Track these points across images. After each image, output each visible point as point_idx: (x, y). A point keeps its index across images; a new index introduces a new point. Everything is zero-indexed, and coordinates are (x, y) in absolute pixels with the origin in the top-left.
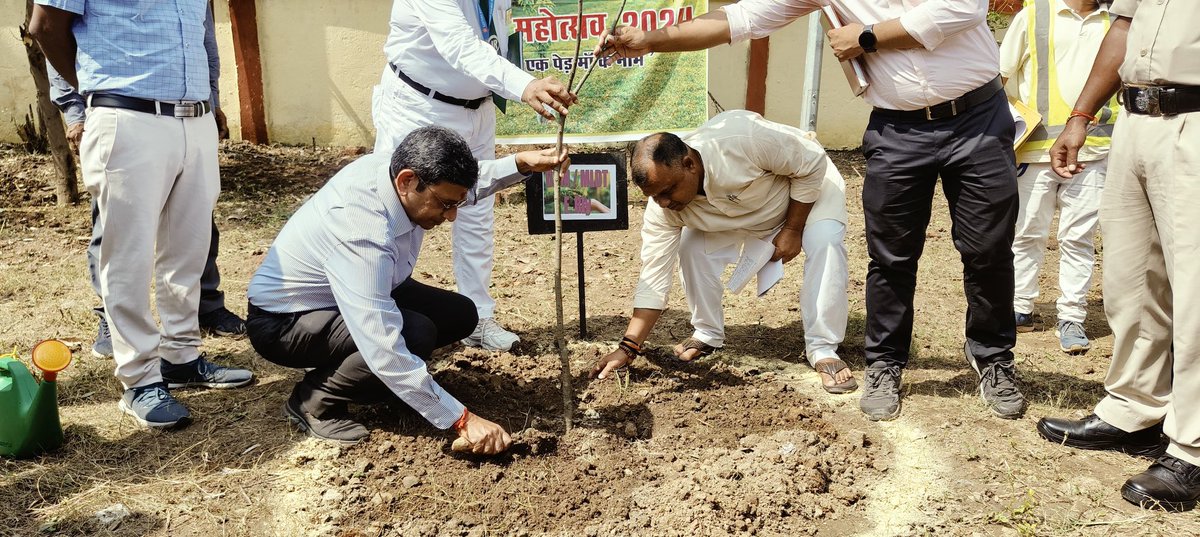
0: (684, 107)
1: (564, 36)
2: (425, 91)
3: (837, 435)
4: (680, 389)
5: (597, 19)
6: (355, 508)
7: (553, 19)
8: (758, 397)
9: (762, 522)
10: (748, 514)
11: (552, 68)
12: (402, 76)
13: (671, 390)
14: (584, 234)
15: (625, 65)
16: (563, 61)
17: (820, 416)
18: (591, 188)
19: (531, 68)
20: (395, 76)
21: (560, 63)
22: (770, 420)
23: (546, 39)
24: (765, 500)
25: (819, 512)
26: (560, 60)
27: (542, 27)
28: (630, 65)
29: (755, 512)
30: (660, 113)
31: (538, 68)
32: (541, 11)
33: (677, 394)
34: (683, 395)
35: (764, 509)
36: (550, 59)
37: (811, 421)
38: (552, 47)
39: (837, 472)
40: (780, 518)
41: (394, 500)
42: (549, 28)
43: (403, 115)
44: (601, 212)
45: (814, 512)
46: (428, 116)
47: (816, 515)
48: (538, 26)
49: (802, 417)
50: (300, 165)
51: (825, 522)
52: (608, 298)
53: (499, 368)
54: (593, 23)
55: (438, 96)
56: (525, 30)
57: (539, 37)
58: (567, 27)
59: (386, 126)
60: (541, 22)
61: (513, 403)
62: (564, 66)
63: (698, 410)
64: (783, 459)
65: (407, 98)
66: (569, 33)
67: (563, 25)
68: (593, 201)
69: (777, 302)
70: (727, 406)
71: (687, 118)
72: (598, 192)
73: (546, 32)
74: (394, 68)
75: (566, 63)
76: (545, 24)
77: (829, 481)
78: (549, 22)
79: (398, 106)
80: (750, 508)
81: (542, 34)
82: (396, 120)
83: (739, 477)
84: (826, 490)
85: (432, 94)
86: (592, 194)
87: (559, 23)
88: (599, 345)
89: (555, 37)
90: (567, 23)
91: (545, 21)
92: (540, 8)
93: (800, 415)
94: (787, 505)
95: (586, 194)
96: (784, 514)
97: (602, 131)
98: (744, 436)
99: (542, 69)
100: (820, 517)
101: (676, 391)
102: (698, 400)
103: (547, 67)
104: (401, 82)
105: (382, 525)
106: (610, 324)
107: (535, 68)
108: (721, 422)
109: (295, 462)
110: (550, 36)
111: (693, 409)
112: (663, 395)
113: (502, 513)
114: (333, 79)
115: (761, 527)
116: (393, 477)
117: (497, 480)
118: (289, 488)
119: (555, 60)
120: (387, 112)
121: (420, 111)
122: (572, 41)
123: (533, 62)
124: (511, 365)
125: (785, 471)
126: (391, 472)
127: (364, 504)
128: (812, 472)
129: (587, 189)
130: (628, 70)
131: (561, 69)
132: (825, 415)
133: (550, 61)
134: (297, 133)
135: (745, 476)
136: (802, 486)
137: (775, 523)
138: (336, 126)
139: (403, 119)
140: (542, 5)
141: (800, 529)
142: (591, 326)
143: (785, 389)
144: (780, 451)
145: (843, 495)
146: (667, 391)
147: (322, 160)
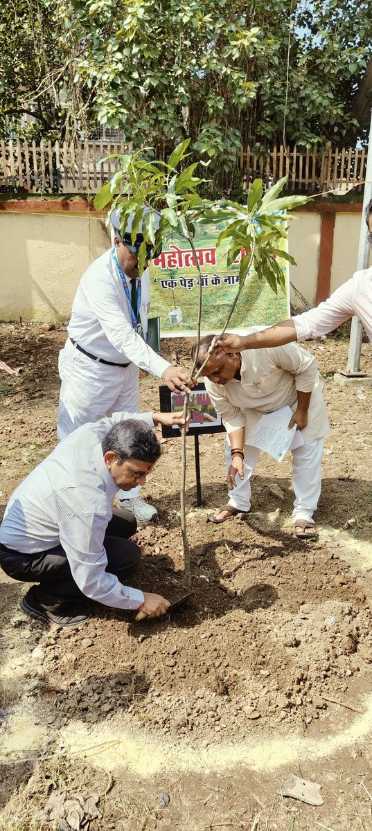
0: (271, 311)
1: (187, 264)
2: (94, 358)
3: (365, 598)
4: (263, 558)
5: (210, 252)
6: (52, 665)
7: (180, 253)
8: (314, 563)
9: (311, 685)
10: (302, 679)
11: (179, 286)
12: (78, 347)
13: (256, 559)
14: (199, 436)
15: (230, 283)
16: (187, 281)
17: (355, 582)
18: (204, 406)
19: (165, 286)
20: (74, 347)
21: (185, 282)
22: (321, 586)
23: (174, 266)
24: (313, 667)
25: (349, 672)
26: (185, 280)
27: (172, 258)
28: (233, 283)
29: (306, 678)
30: (254, 315)
31: (169, 286)
32: (171, 247)
33: (260, 562)
34: (265, 562)
35: (312, 674)
36: (178, 280)
37: (349, 588)
38: (179, 272)
39: (363, 635)
40: (323, 680)
41: (76, 660)
42: (177, 258)
43: (80, 373)
44: (211, 421)
45: (345, 672)
46: (95, 373)
47: (347, 674)
48: (169, 257)
49: (343, 584)
50: (12, 342)
51: (353, 680)
52: (217, 467)
53: (143, 538)
54: (207, 255)
55: (102, 361)
56: (161, 260)
57: (170, 265)
58: (189, 258)
59: (68, 379)
60: (171, 254)
61: (152, 568)
62: (187, 284)
63: (273, 575)
64: (327, 628)
65: (82, 362)
66: (191, 262)
67: (187, 257)
68: (205, 414)
69: (332, 471)
70: (293, 572)
71: (273, 318)
72: (208, 408)
73: (175, 262)
74: (74, 342)
75: (189, 282)
76: (174, 257)
77: (357, 643)
78: (177, 254)
79: (76, 367)
80: (303, 675)
81: (172, 263)
82: (74, 376)
83: (297, 644)
84: (355, 650)
85: (98, 360)
86: (204, 410)
87: (183, 255)
88: (209, 511)
89: (181, 265)
90: (189, 255)
91: (174, 253)
92: (170, 245)
93: (341, 583)
94: (328, 670)
95: (200, 410)
96: (326, 676)
97: (214, 328)
98: (303, 604)
99: (173, 287)
100: (350, 676)
101: (259, 559)
102: (274, 567)
103: (176, 286)
104: (78, 352)
105: (69, 684)
106: (217, 491)
107: (167, 286)
108: (289, 587)
109: (13, 624)
110: (177, 265)
111: (270, 574)
112: (251, 564)
113: (144, 673)
114: (33, 276)
115: (310, 688)
116: (76, 638)
117: (142, 642)
118: (11, 646)
119: (181, 281)
120: (69, 370)
121: (90, 371)
122: (192, 267)
123: (166, 282)
124: (151, 535)
125: (328, 639)
126: (74, 634)
127: (57, 662)
128: (346, 639)
129: (201, 406)
130: (232, 286)
131: (185, 286)
132: (358, 580)
133: (178, 281)
134: (10, 313)
135: (302, 643)
136: (339, 651)
137: (319, 685)
138: (36, 308)
139: (79, 375)
140: (172, 243)
141: (335, 689)
142: (205, 493)
143: (332, 557)
144: (325, 622)
145: (366, 657)
146: (254, 559)
147: (27, 338)
